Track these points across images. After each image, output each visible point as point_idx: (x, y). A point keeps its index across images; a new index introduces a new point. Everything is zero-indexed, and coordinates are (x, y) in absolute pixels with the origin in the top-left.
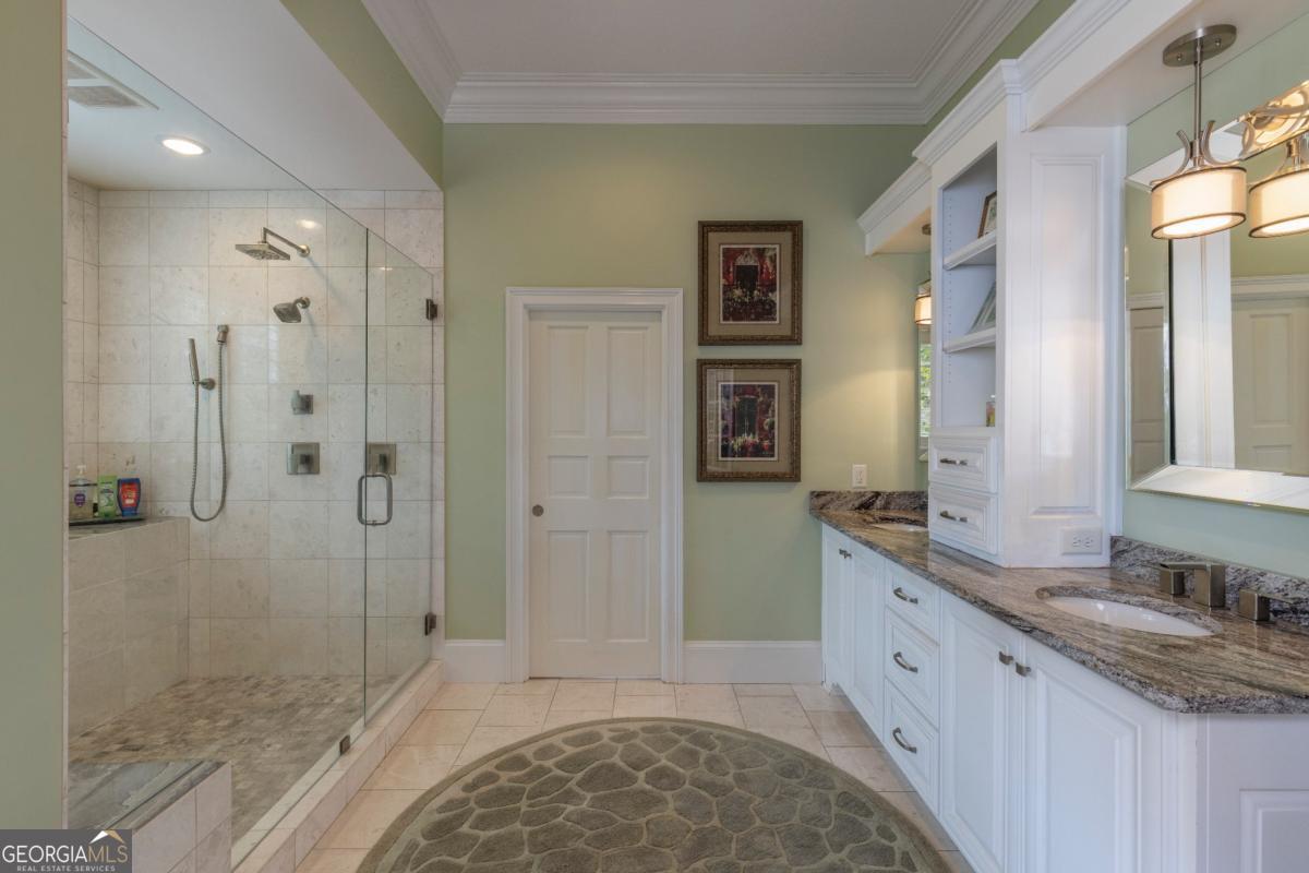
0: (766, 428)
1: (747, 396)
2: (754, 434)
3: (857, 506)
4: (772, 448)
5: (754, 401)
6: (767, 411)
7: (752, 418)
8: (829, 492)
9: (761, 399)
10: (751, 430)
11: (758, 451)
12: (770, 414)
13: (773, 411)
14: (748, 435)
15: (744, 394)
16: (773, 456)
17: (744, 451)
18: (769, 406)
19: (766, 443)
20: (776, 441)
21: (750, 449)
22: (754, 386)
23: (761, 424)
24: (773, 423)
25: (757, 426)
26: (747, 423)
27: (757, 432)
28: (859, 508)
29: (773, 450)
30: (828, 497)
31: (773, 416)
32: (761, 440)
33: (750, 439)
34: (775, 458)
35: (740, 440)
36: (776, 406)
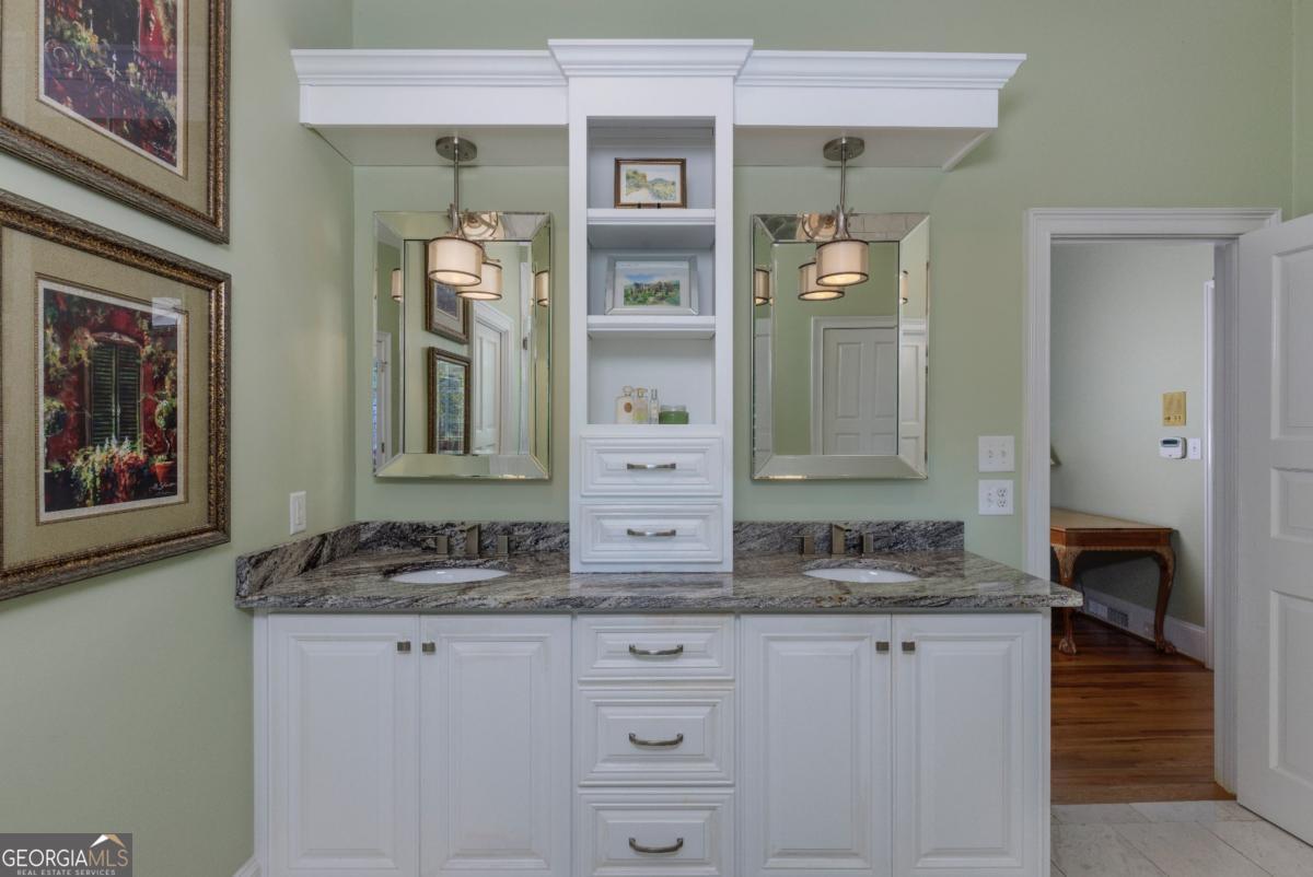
0: (160, 422)
1: (115, 337)
2: (133, 439)
3: (303, 566)
4: (171, 472)
5: (132, 351)
6: (159, 383)
7: (127, 395)
8: (270, 553)
9: (148, 349)
10: (127, 430)
11: (145, 482)
12: (167, 391)
13: (174, 382)
14: (120, 443)
15: (109, 327)
16: (173, 491)
17: (109, 487)
18: (165, 367)
19: (159, 461)
20: (180, 455)
21: (125, 480)
22: (132, 312)
23: (149, 413)
24: (175, 409)
25: (140, 418)
26: (116, 410)
27: (141, 434)
28: (305, 570)
29: (175, 480)
30: (270, 562)
31: (174, 396)
32: (150, 453)
33: (123, 451)
34: (180, 497)
35: (98, 457)
36: (181, 371)
